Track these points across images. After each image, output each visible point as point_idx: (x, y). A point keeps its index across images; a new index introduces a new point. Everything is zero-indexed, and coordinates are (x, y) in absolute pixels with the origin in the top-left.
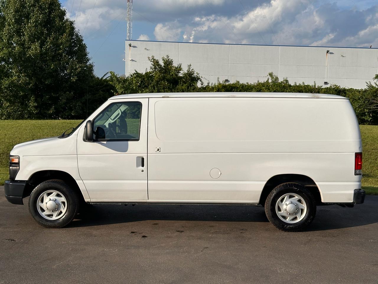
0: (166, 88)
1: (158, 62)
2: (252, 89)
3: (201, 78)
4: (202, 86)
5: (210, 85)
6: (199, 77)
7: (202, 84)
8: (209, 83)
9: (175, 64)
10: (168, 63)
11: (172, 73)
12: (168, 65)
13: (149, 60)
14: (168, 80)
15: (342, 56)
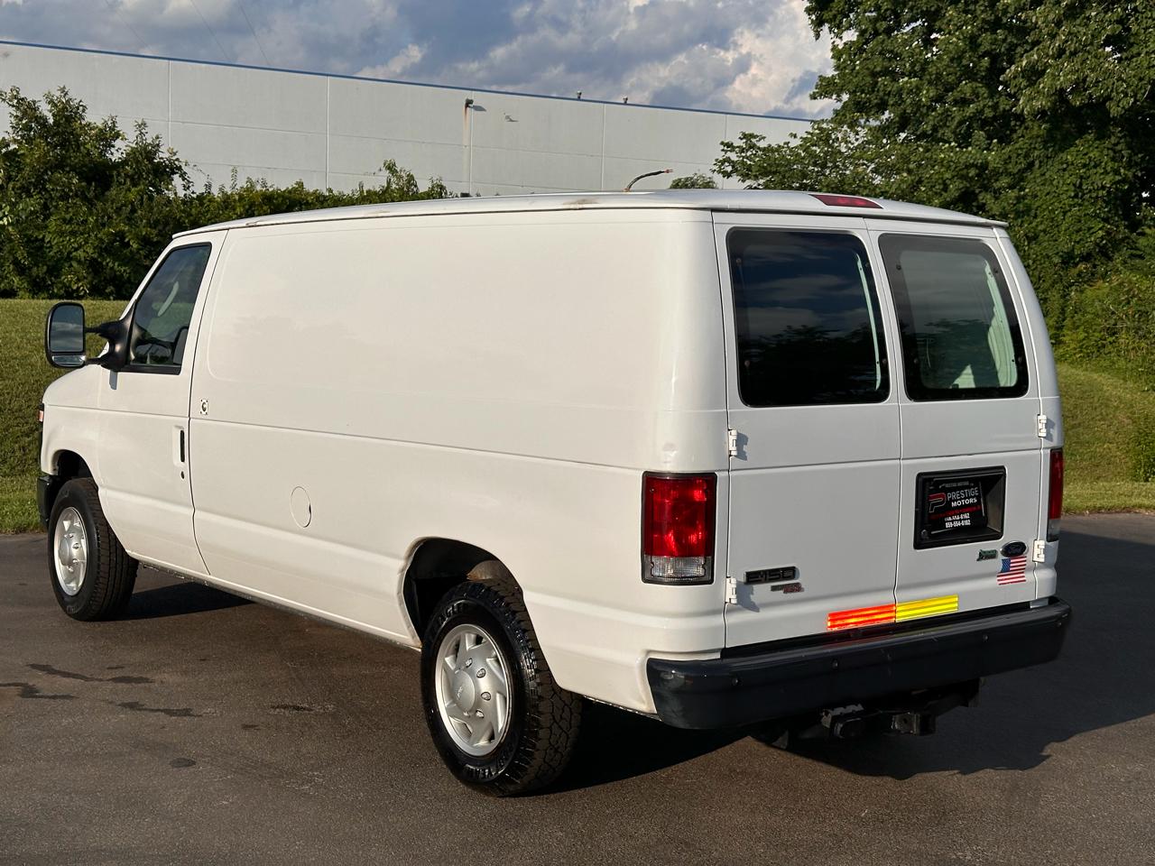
1: (36, 109)
4: (188, 192)
5: (215, 191)
7: (185, 188)
8: (208, 186)
9: (95, 117)
10: (68, 115)
11: (88, 146)
12: (68, 119)
14: (77, 171)
15: (508, 117)
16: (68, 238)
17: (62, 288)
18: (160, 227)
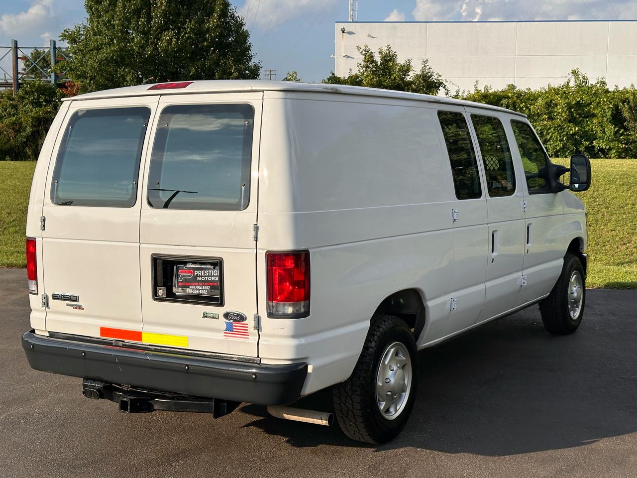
2: (537, 99)
3: (444, 83)
4: (447, 96)
5: (460, 93)
6: (440, 81)
9: (401, 60)
10: (389, 58)
11: (395, 75)
12: (387, 61)
13: (358, 51)
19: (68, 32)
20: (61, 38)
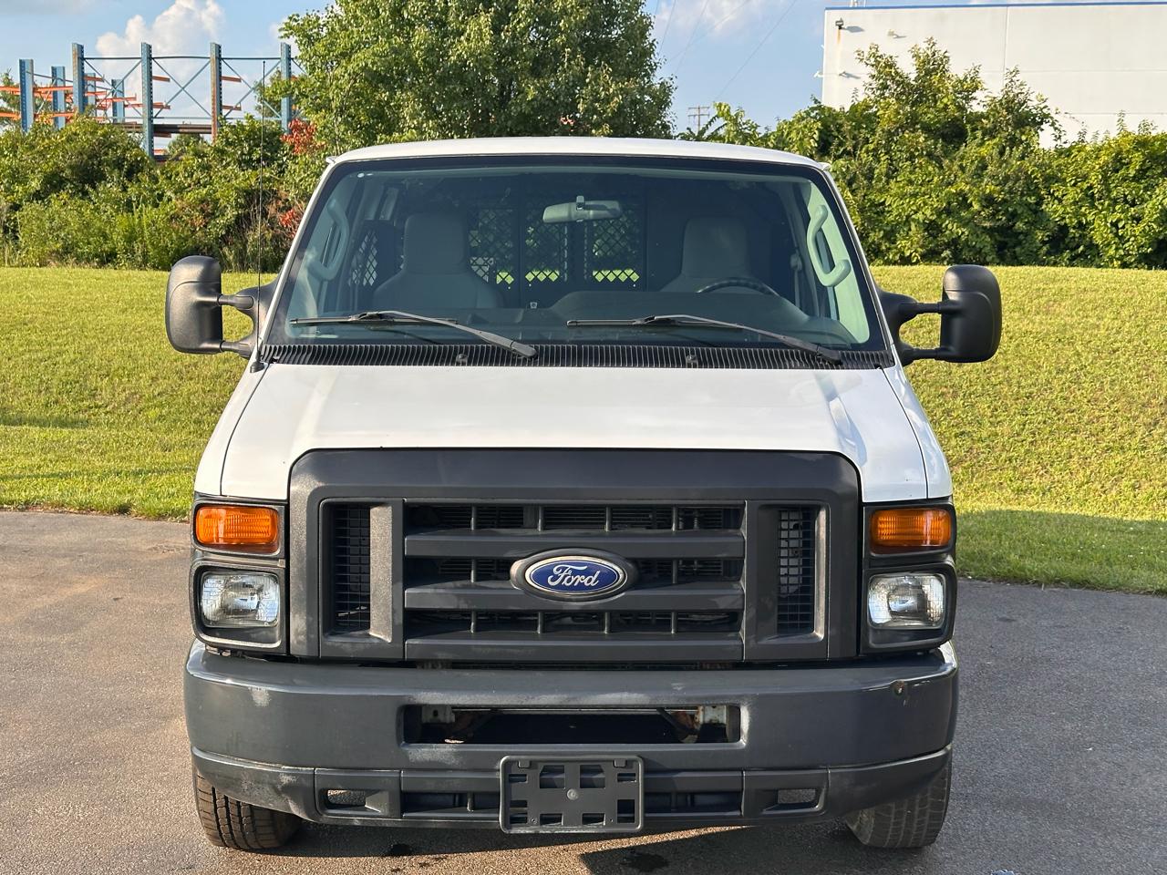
0: (921, 155)
1: (893, 66)
3: (1052, 115)
4: (1059, 142)
5: (1088, 138)
6: (1045, 110)
7: (1058, 138)
9: (957, 69)
10: (932, 67)
11: (945, 100)
12: (928, 73)
13: (862, 60)
14: (927, 129)
16: (908, 200)
17: (896, 254)
18: (1010, 184)
19: (296, 21)
20: (283, 33)
